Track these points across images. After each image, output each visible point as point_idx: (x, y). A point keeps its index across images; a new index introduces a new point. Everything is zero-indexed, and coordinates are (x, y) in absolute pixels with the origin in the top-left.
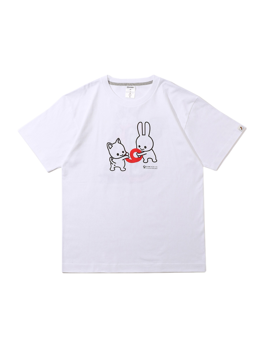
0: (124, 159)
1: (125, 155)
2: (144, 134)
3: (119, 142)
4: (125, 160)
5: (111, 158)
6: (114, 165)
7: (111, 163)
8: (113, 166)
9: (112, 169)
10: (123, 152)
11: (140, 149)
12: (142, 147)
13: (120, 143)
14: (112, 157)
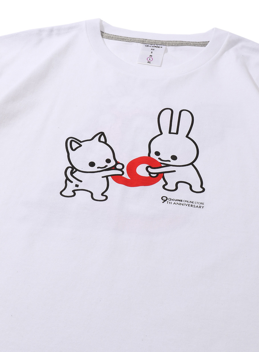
0: (107, 177)
1: (114, 168)
3: (102, 139)
4: (110, 178)
5: (70, 169)
6: (73, 185)
7: (67, 179)
8: (71, 187)
9: (68, 192)
10: (108, 161)
11: (159, 159)
12: (165, 156)
13: (105, 142)
14: (73, 167)
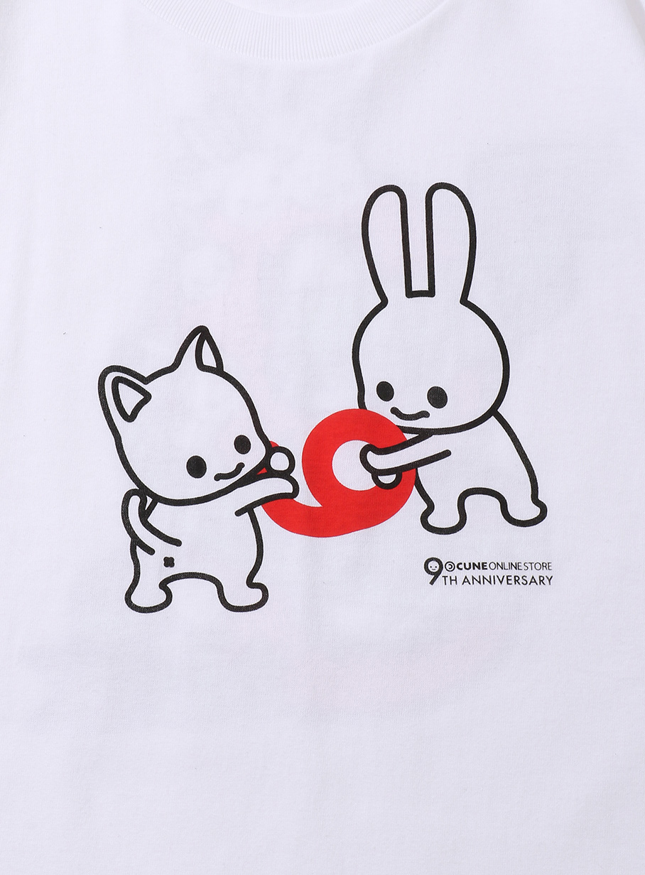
0: (249, 509)
1: (263, 471)
2: (420, 283)
3: (208, 359)
4: (259, 511)
5: (135, 501)
6: (158, 558)
7: (136, 542)
8: (153, 569)
9: (148, 594)
10: (242, 445)
11: (395, 411)
12: (411, 398)
13: (219, 370)
14: (142, 491)
